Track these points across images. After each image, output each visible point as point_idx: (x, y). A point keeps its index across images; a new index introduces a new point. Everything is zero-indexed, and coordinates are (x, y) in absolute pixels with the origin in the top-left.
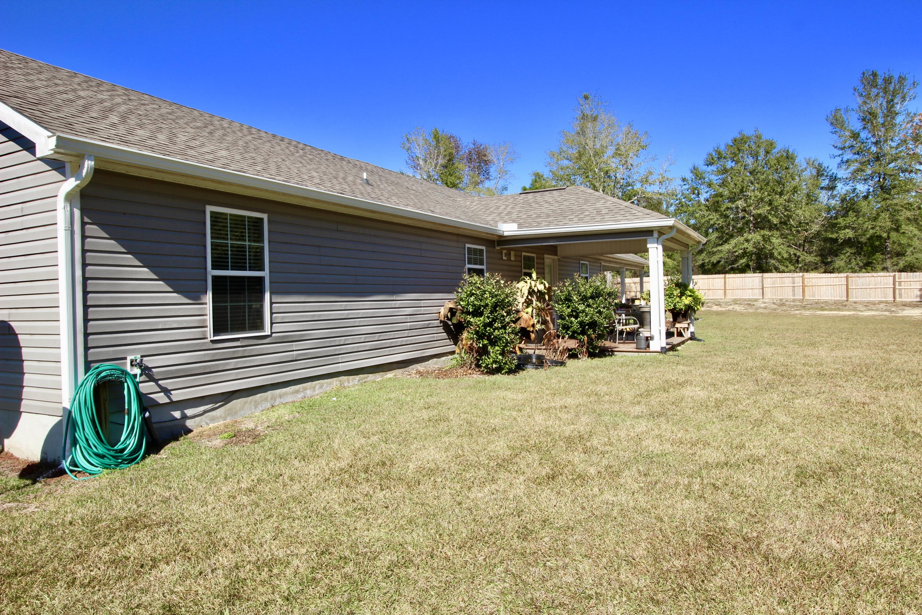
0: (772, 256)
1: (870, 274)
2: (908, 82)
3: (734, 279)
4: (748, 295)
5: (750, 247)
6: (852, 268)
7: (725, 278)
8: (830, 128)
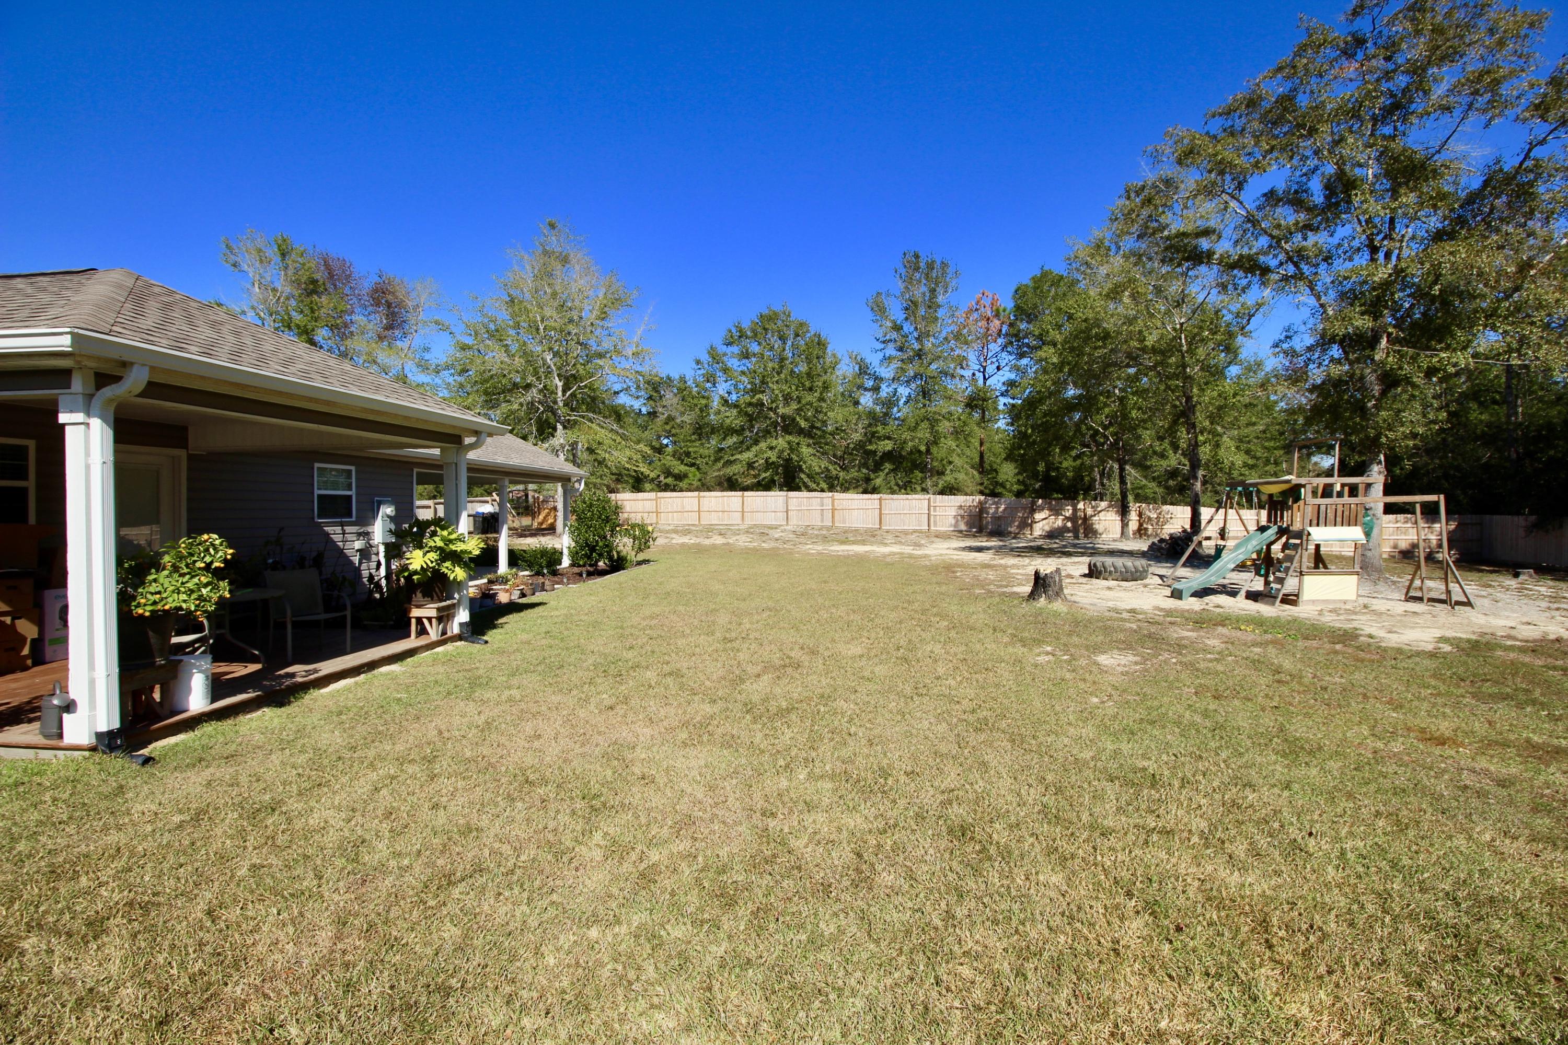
0: (801, 470)
1: (909, 497)
2: (950, 270)
3: (755, 499)
4: (770, 519)
5: (773, 456)
6: (890, 488)
7: (743, 496)
8: (871, 316)
